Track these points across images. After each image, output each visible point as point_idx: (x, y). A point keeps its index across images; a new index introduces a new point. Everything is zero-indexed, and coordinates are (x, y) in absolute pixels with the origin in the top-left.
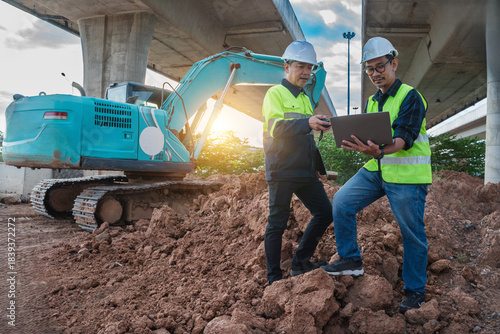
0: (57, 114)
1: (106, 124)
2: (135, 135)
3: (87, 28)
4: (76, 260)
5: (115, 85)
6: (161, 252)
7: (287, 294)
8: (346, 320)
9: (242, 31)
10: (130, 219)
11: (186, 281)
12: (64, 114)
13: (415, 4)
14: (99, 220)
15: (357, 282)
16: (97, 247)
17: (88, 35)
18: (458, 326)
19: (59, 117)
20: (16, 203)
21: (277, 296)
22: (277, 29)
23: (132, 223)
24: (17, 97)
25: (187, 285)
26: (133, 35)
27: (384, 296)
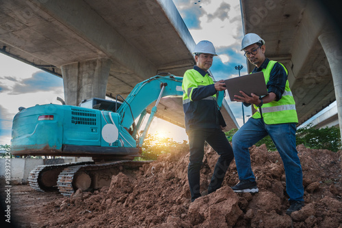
0: (46, 116)
1: (79, 123)
2: (99, 130)
3: (66, 71)
4: (59, 211)
5: (85, 101)
6: (118, 202)
7: (205, 206)
8: (249, 221)
9: (168, 67)
10: (97, 187)
11: (135, 213)
12: (51, 116)
13: (279, 41)
14: (75, 189)
15: (254, 197)
16: (73, 202)
17: (67, 75)
18: (330, 219)
19: (48, 119)
20: (19, 184)
21: (198, 208)
22: (190, 64)
23: (98, 189)
24: (21, 109)
25: (136, 216)
26: (96, 74)
27: (275, 203)
